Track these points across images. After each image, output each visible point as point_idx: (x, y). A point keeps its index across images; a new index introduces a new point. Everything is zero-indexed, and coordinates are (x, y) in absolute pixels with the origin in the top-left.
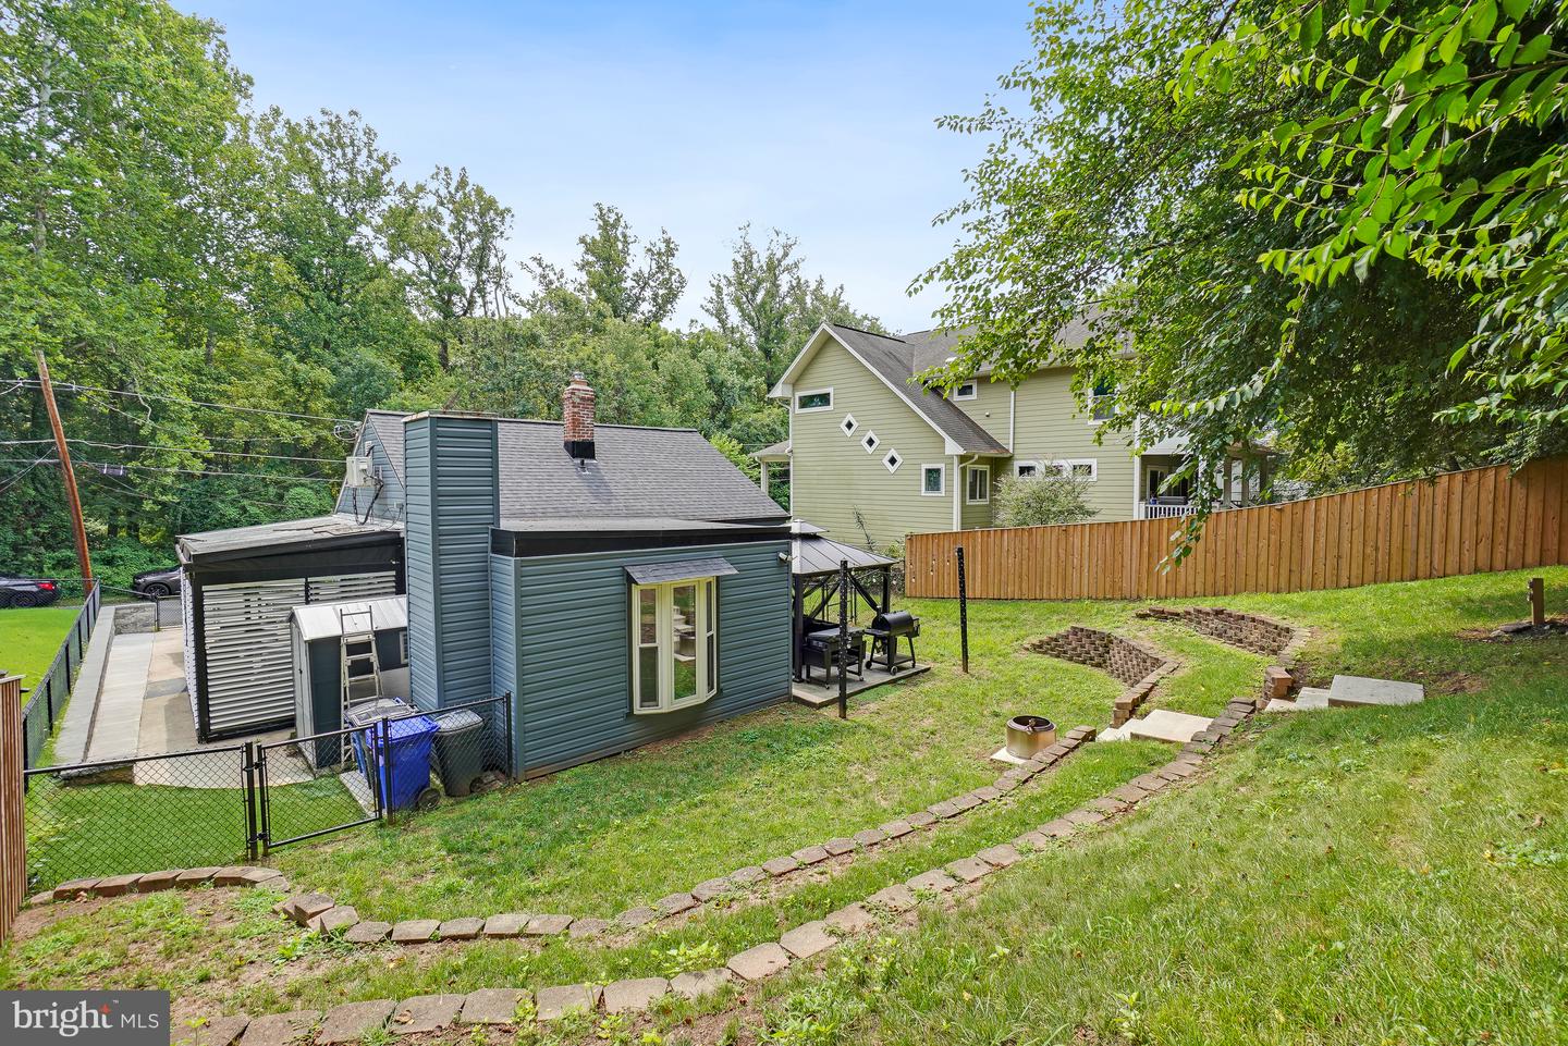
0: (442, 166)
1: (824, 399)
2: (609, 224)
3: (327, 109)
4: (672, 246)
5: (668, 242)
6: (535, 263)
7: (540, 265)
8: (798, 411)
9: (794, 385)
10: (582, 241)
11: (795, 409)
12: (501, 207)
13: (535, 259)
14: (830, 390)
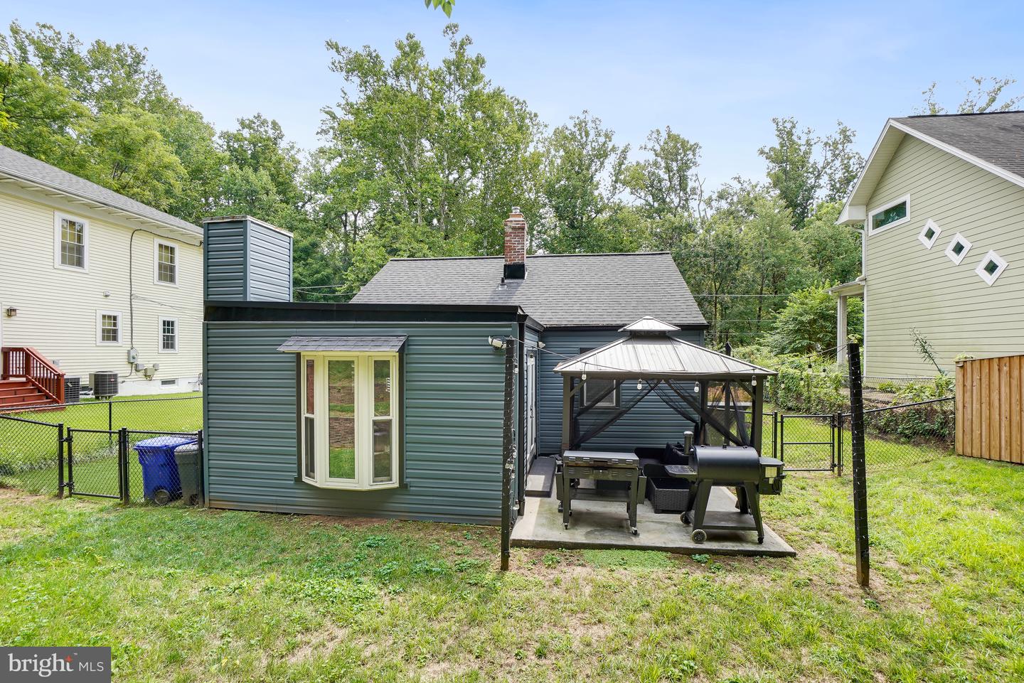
0: (654, 130)
1: (899, 210)
2: (786, 134)
3: (573, 115)
4: (848, 133)
5: (843, 132)
6: (736, 181)
7: (739, 182)
8: (872, 232)
9: (867, 205)
10: (762, 152)
11: (870, 231)
12: (692, 142)
13: (735, 178)
14: (906, 198)
